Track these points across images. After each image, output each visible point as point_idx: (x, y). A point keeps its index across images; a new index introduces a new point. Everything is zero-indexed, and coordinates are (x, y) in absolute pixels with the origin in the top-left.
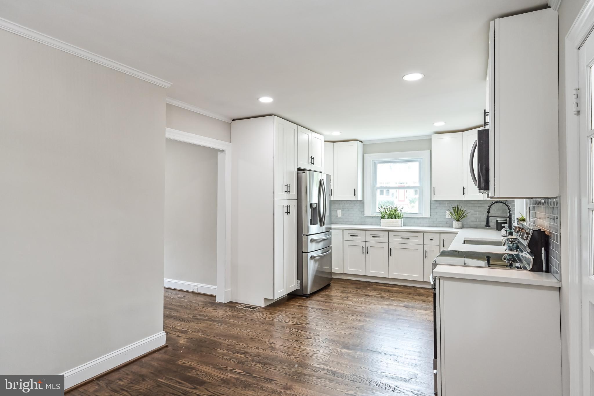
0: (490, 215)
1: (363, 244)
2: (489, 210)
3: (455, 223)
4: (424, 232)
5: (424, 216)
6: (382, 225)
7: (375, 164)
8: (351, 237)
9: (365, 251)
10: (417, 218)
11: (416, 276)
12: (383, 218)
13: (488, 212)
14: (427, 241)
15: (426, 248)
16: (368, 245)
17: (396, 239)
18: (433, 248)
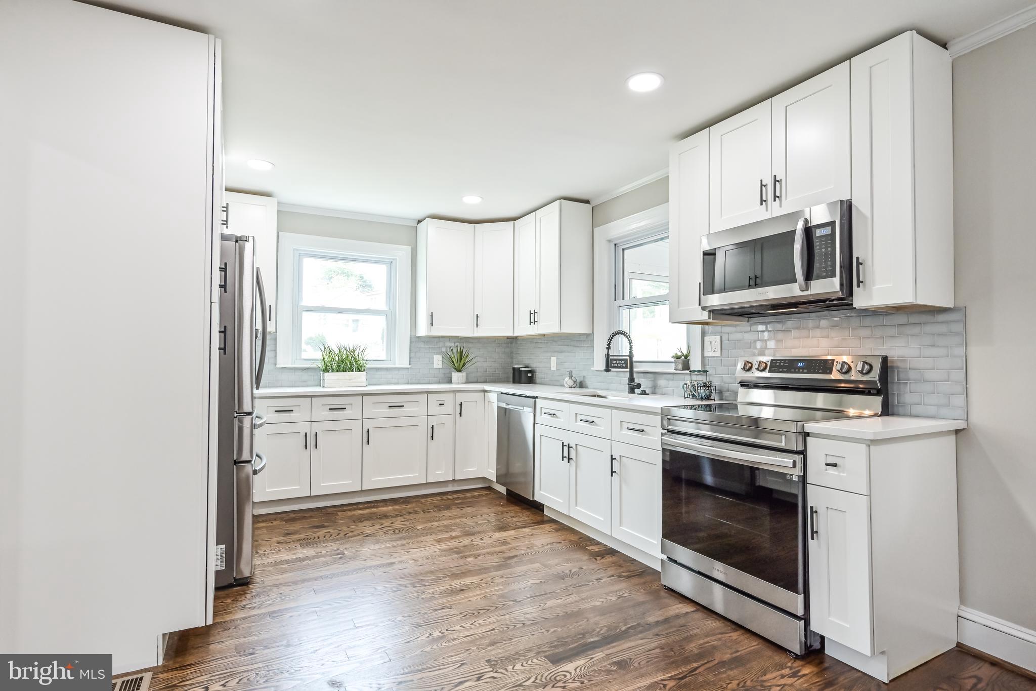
0: (611, 353)
1: (305, 428)
2: (609, 346)
3: (456, 376)
4: (427, 393)
5: (397, 366)
6: (325, 385)
7: (300, 256)
8: (277, 415)
9: (311, 442)
10: (387, 369)
11: (414, 476)
12: (326, 370)
13: (609, 348)
14: (434, 409)
15: (433, 421)
16: (316, 427)
17: (377, 411)
18: (443, 419)
